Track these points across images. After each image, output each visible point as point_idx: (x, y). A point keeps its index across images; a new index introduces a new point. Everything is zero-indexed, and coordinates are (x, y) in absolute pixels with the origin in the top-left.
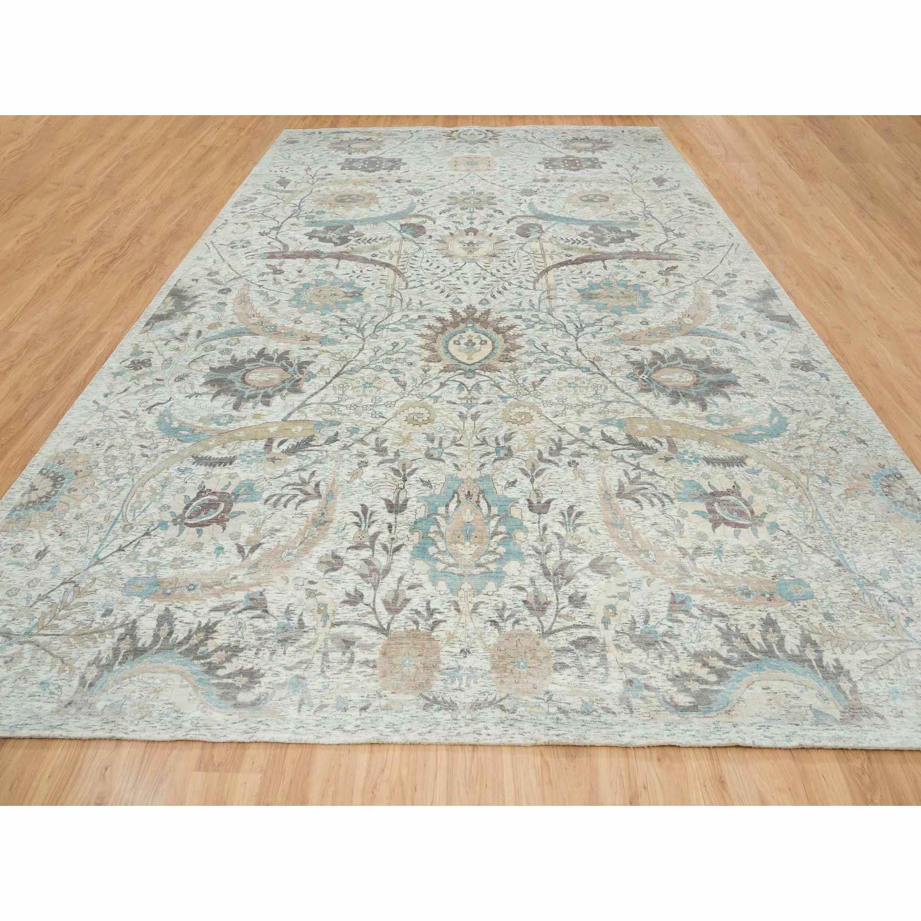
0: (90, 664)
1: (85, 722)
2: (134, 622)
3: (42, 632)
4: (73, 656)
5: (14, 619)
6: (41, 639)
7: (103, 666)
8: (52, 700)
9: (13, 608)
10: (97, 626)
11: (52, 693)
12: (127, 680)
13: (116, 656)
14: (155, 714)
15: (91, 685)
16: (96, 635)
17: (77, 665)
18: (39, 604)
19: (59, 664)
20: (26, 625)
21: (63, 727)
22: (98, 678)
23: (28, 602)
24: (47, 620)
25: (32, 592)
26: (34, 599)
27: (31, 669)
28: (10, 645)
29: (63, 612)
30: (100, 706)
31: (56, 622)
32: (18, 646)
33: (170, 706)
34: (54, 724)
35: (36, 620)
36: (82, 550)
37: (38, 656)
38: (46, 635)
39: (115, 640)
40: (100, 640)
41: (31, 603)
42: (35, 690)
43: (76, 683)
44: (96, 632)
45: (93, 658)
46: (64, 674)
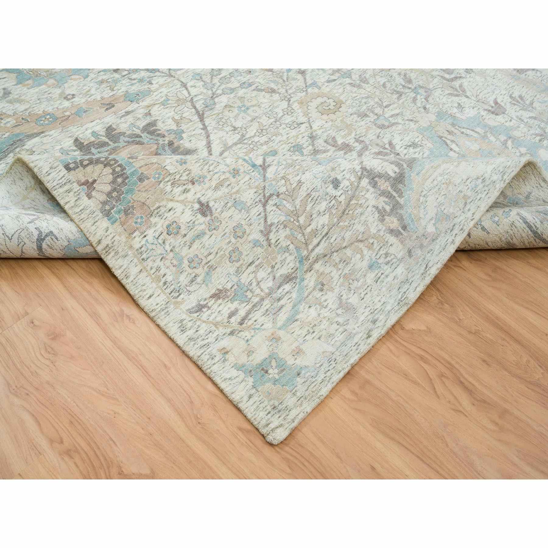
0: (382, 220)
1: (437, 247)
2: (364, 169)
3: (310, 247)
4: (362, 229)
5: (273, 267)
6: (319, 250)
7: (392, 210)
8: (395, 265)
9: (257, 263)
10: (343, 197)
11: (387, 263)
12: (422, 198)
13: (390, 196)
14: (469, 193)
15: (404, 228)
16: (353, 202)
17: (373, 230)
18: (272, 236)
19: (361, 245)
20: (290, 258)
21: (430, 265)
22: (401, 219)
23: (261, 246)
24: (300, 236)
25: (251, 238)
26: (262, 239)
27: (346, 271)
28: (303, 280)
29: (302, 220)
30: (431, 229)
31: (309, 230)
32: (309, 274)
33: (469, 181)
34: (422, 271)
35: (292, 247)
36: (235, 173)
37: (337, 260)
38: (318, 244)
39: (372, 190)
40: (362, 201)
41: (265, 243)
42: (373, 275)
43: (392, 239)
44: (350, 200)
45: (377, 215)
46: (375, 245)
